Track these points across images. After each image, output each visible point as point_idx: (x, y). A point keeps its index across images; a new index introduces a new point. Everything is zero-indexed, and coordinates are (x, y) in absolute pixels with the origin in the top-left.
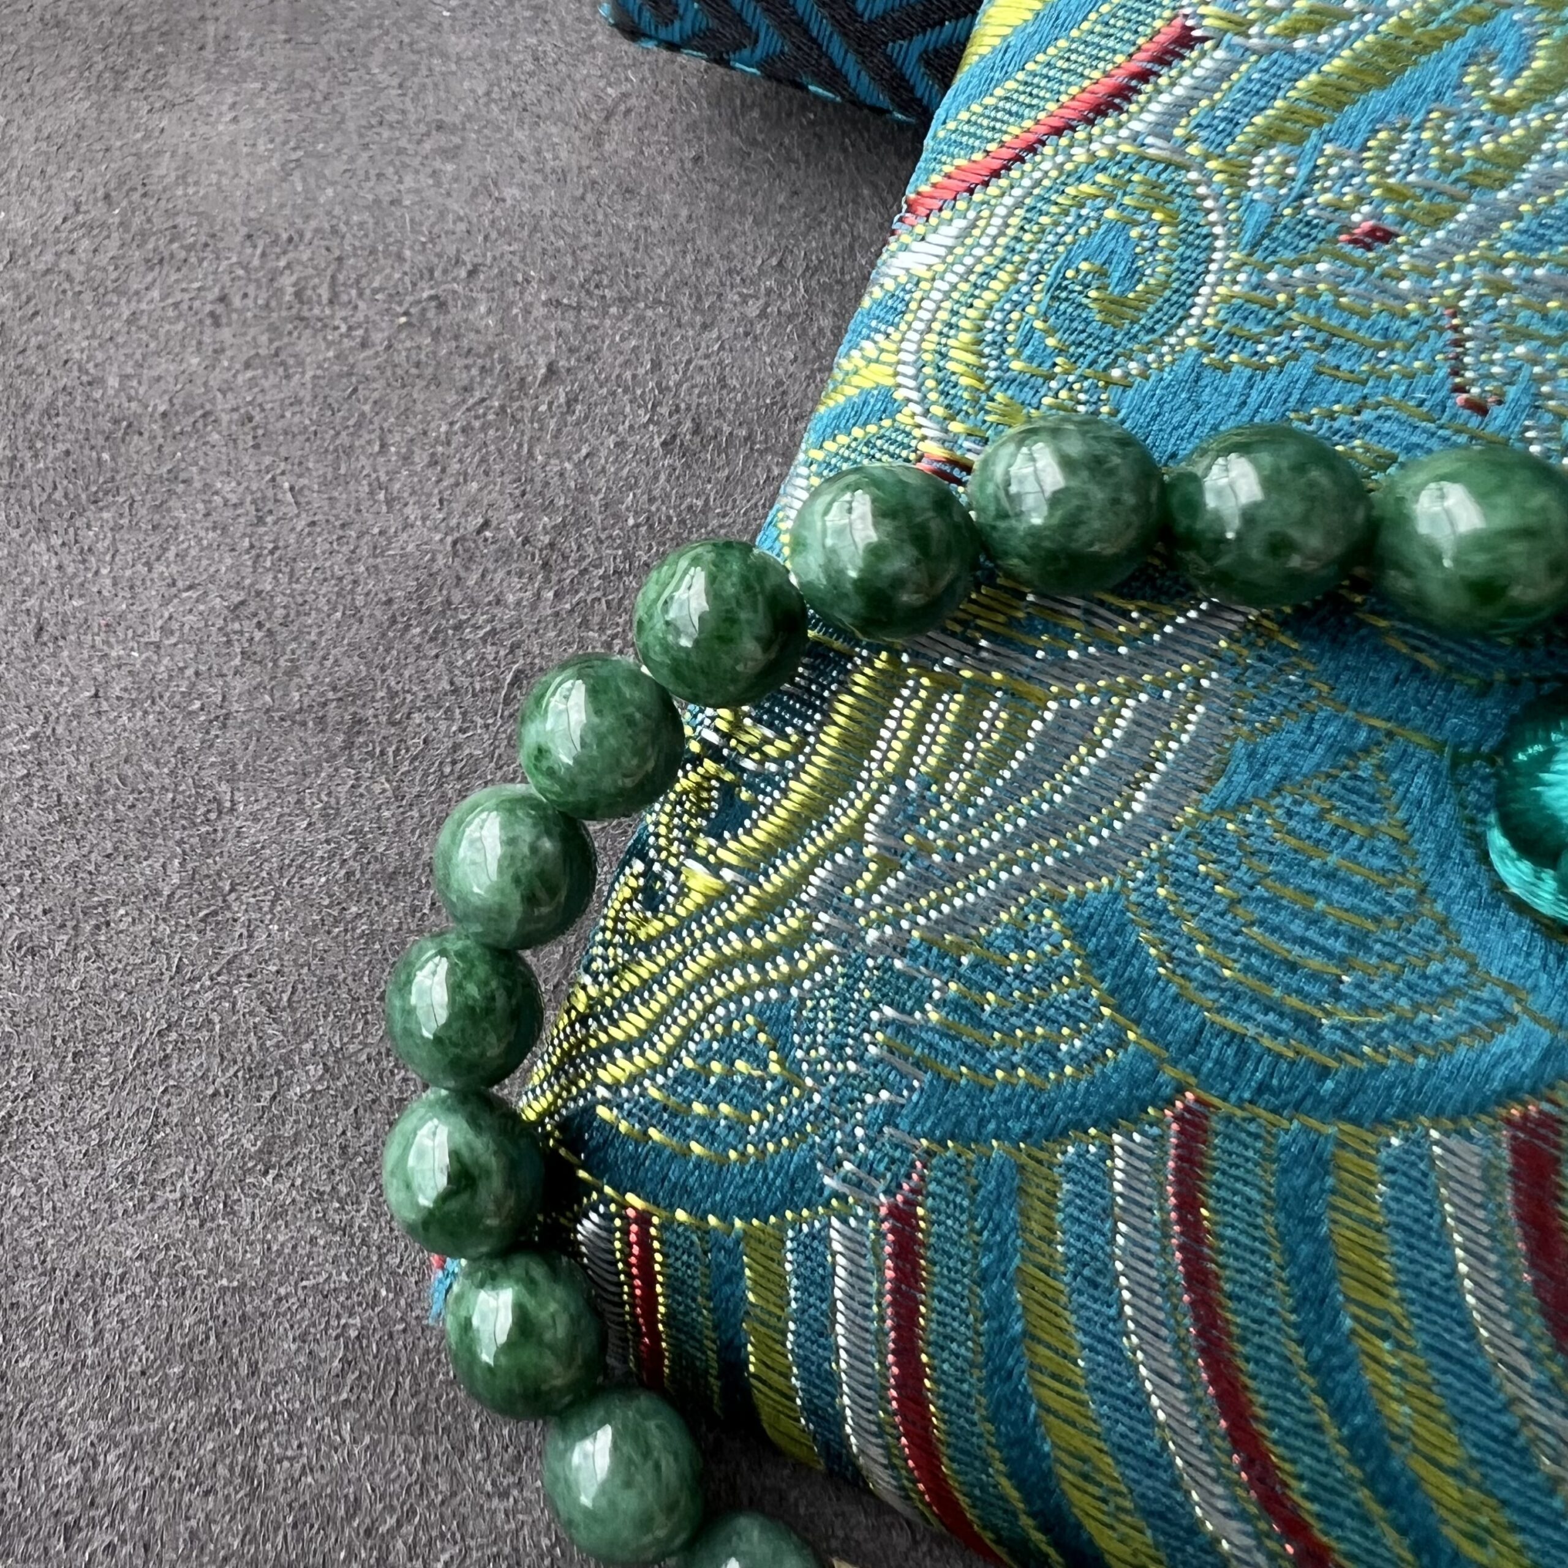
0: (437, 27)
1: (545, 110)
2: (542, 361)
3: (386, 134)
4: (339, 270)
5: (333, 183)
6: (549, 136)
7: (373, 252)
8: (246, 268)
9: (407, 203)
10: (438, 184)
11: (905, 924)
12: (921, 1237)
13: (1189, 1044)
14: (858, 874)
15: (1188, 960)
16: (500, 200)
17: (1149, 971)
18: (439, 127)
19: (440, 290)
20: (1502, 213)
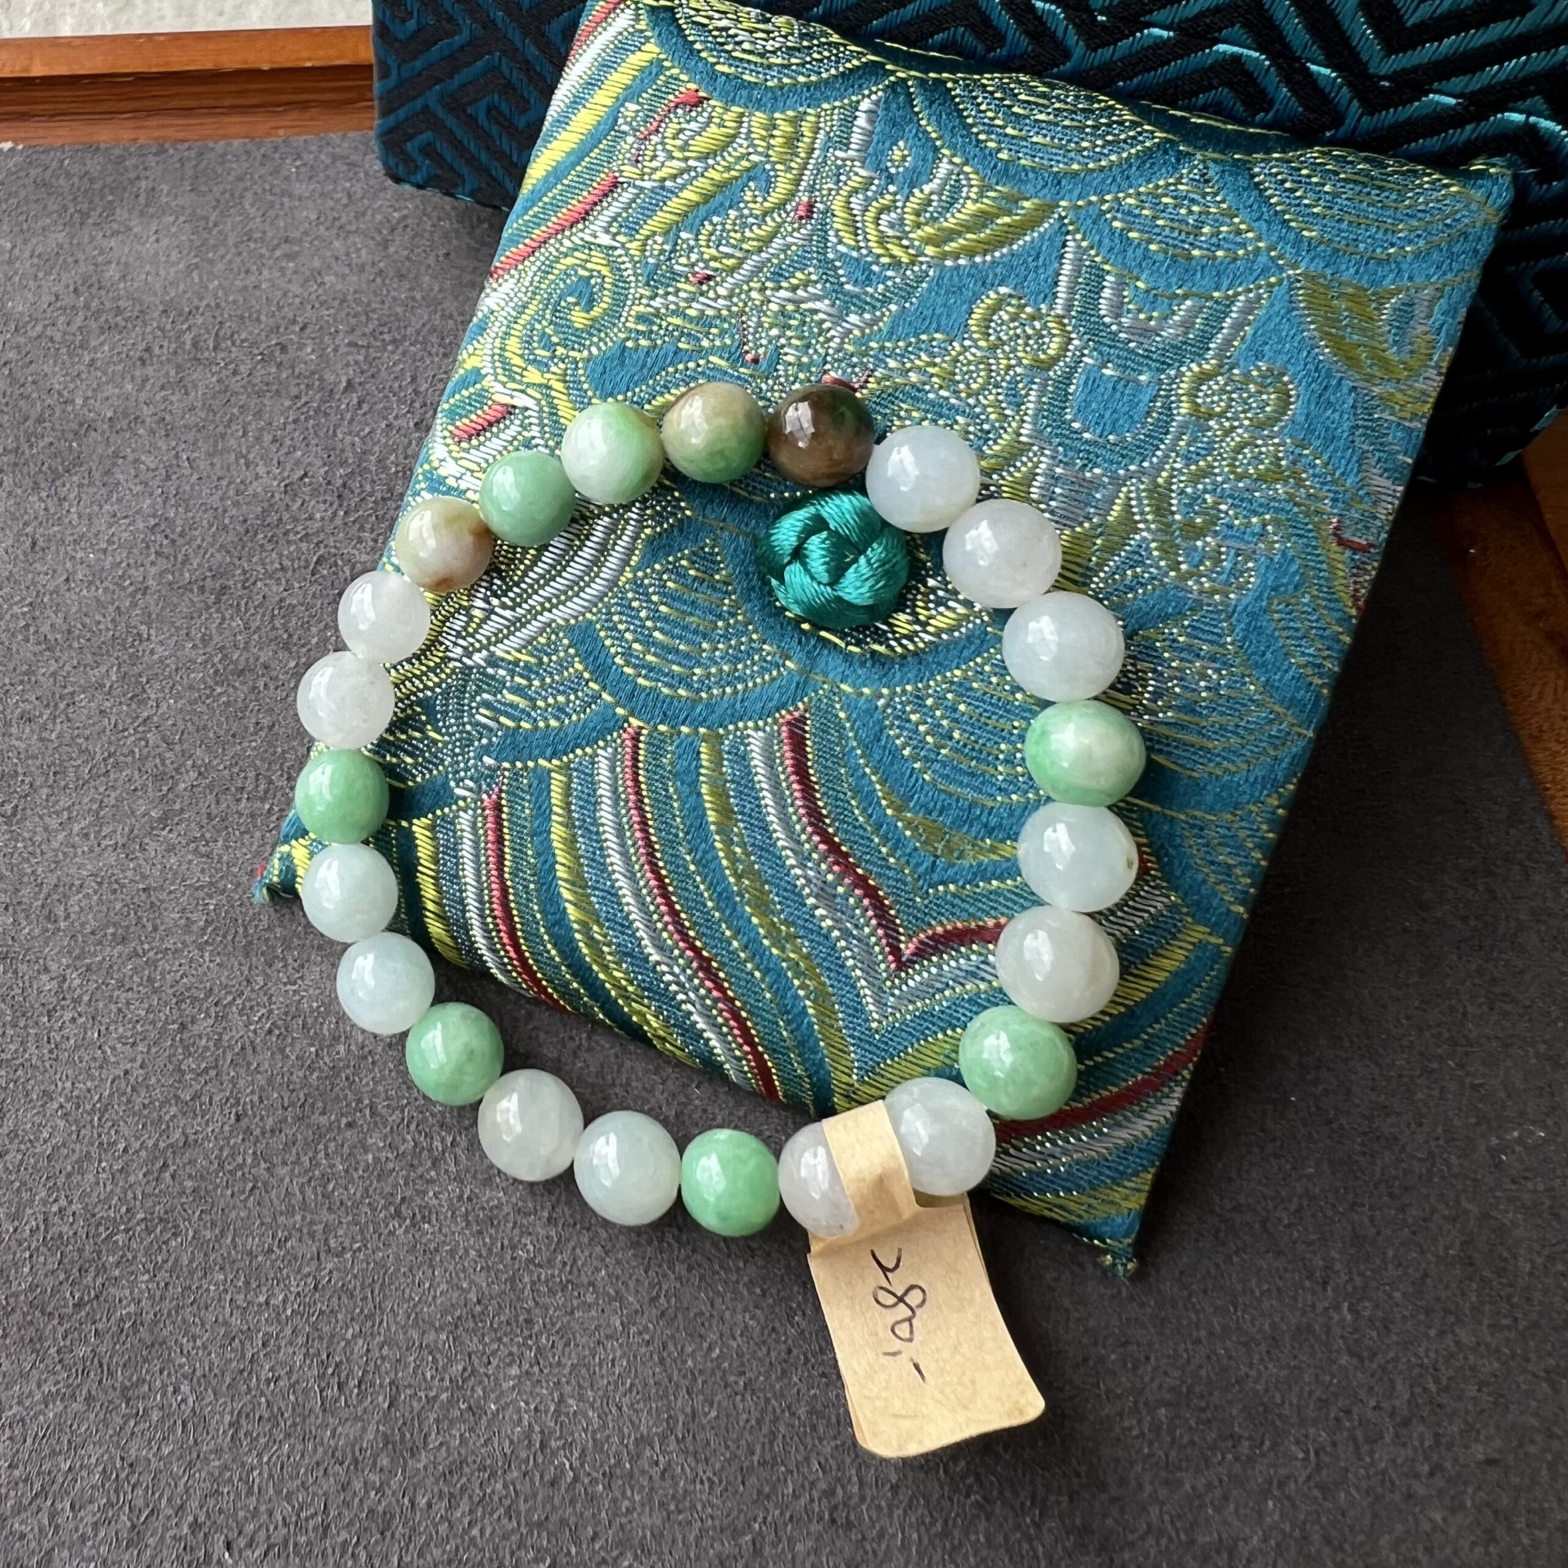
0: (287, 178)
1: (353, 228)
2: (344, 379)
3: (252, 245)
4: (220, 329)
5: (217, 277)
6: (355, 244)
7: (242, 318)
8: (162, 329)
9: (263, 286)
10: (283, 275)
11: (492, 648)
12: (504, 816)
13: (631, 697)
14: (468, 624)
15: (628, 654)
16: (323, 283)
17: (609, 661)
18: (286, 240)
19: (282, 340)
20: (763, 264)
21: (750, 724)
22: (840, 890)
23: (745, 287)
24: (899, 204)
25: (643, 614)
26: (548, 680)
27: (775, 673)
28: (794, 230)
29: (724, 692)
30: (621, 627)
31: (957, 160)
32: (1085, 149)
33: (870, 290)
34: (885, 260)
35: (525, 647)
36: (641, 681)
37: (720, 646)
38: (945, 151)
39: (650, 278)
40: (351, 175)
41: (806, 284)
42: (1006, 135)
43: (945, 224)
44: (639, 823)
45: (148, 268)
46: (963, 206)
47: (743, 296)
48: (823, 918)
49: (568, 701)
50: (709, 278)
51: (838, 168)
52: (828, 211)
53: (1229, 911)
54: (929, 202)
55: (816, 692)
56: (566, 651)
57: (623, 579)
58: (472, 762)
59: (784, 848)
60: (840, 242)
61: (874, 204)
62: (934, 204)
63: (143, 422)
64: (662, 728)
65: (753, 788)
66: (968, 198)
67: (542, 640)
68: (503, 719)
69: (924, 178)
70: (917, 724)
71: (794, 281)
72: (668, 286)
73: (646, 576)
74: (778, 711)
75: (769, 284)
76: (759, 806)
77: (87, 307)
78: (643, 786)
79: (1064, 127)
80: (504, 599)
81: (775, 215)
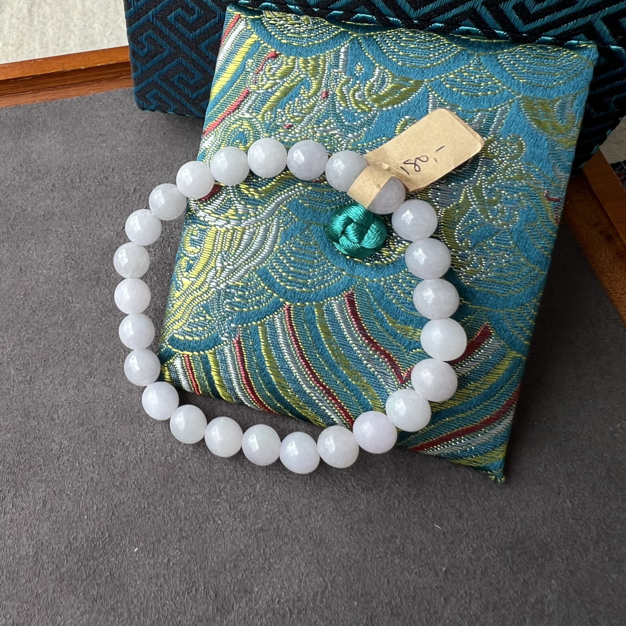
0: (97, 110)
1: (126, 127)
3: (88, 138)
4: (81, 174)
6: (128, 133)
7: (88, 168)
9: (95, 155)
10: (102, 149)
11: (227, 282)
12: (242, 346)
13: (284, 294)
14: (216, 273)
15: (281, 277)
16: (118, 151)
17: (274, 281)
18: (101, 135)
19: (106, 175)
20: (312, 118)
21: (332, 298)
22: (376, 356)
23: (306, 128)
24: (362, 88)
25: (285, 261)
26: (251, 291)
27: (339, 277)
28: (322, 103)
29: (321, 287)
30: (277, 267)
31: (382, 68)
32: (431, 57)
33: (355, 123)
34: (359, 111)
35: (241, 280)
36: (288, 287)
37: (317, 270)
38: (377, 65)
39: (268, 129)
40: (122, 106)
41: (330, 123)
42: (400, 55)
43: (381, 94)
44: (295, 341)
45: (48, 152)
46: (387, 86)
47: (306, 132)
48: (370, 368)
49: (261, 298)
50: (291, 126)
51: (336, 76)
52: (334, 94)
53: (523, 344)
54: (373, 86)
55: (356, 283)
56: (257, 279)
57: (275, 249)
58: (226, 327)
59: (352, 344)
60: (341, 106)
61: (352, 89)
62: (376, 86)
63: (56, 215)
64: (298, 304)
65: (337, 323)
66: (388, 82)
67: (247, 276)
68: (236, 309)
69: (370, 76)
70: (397, 290)
71: (325, 123)
72: (276, 131)
73: (284, 246)
74: (343, 292)
75: (315, 126)
76: (340, 329)
77: (26, 171)
78: (295, 327)
79: (422, 49)
80: (229, 262)
81: (314, 98)
